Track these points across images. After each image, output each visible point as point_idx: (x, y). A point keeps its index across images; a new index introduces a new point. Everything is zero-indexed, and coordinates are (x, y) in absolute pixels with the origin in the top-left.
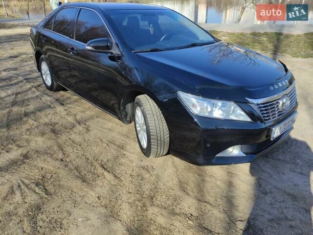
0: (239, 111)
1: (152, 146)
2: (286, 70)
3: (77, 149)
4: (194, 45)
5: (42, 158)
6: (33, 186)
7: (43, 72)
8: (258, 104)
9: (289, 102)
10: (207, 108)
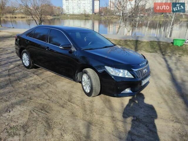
0: (129, 74)
1: (93, 91)
2: (145, 58)
3: (55, 95)
4: (106, 47)
5: (40, 99)
6: (40, 110)
7: (23, 59)
8: (136, 71)
9: (147, 71)
10: (117, 73)
